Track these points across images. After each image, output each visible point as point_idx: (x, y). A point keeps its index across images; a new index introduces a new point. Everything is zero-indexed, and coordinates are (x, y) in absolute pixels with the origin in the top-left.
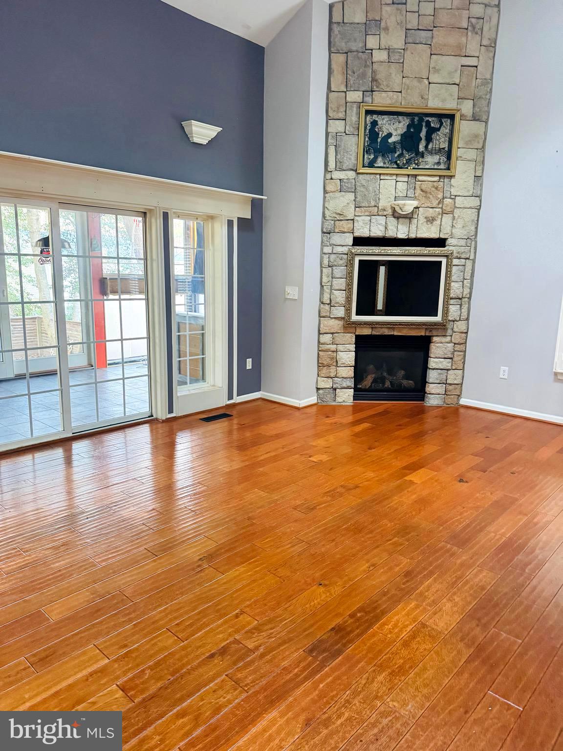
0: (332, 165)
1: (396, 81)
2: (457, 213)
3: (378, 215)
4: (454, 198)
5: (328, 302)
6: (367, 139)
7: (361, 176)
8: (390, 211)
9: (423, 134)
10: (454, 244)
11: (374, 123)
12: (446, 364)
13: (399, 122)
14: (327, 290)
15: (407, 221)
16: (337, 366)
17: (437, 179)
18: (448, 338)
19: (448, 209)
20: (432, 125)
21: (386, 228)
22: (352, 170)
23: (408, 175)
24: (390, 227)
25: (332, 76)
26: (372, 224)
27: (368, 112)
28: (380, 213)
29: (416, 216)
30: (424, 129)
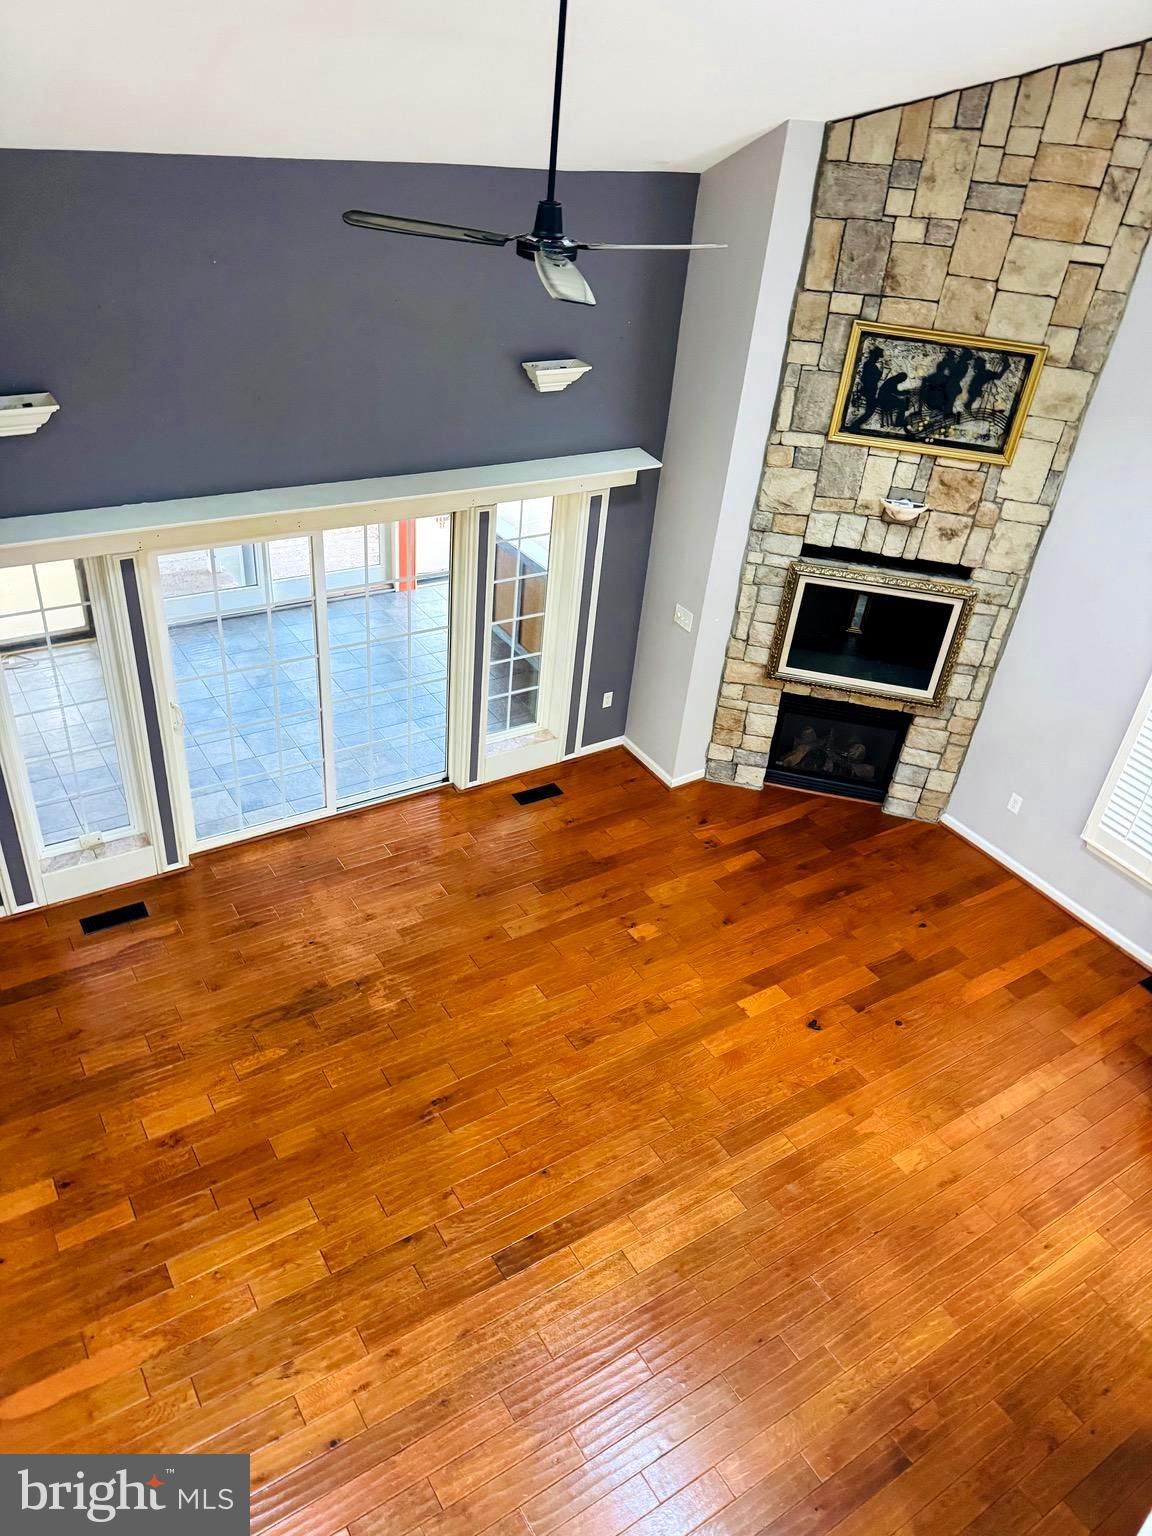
0: (784, 422)
1: (933, 279)
2: (1000, 528)
3: (854, 513)
4: (1000, 503)
5: (745, 638)
6: (857, 380)
7: (833, 447)
8: (876, 511)
9: (965, 383)
10: (981, 581)
11: (877, 353)
12: (931, 760)
13: (925, 355)
14: (744, 620)
15: (905, 530)
16: (744, 732)
17: (974, 467)
18: (942, 723)
19: (985, 520)
20: (988, 366)
21: (864, 536)
22: (819, 433)
23: (922, 455)
24: (871, 536)
25: (810, 262)
26: (839, 528)
27: (865, 336)
28: (858, 511)
29: (921, 524)
30: (971, 373)
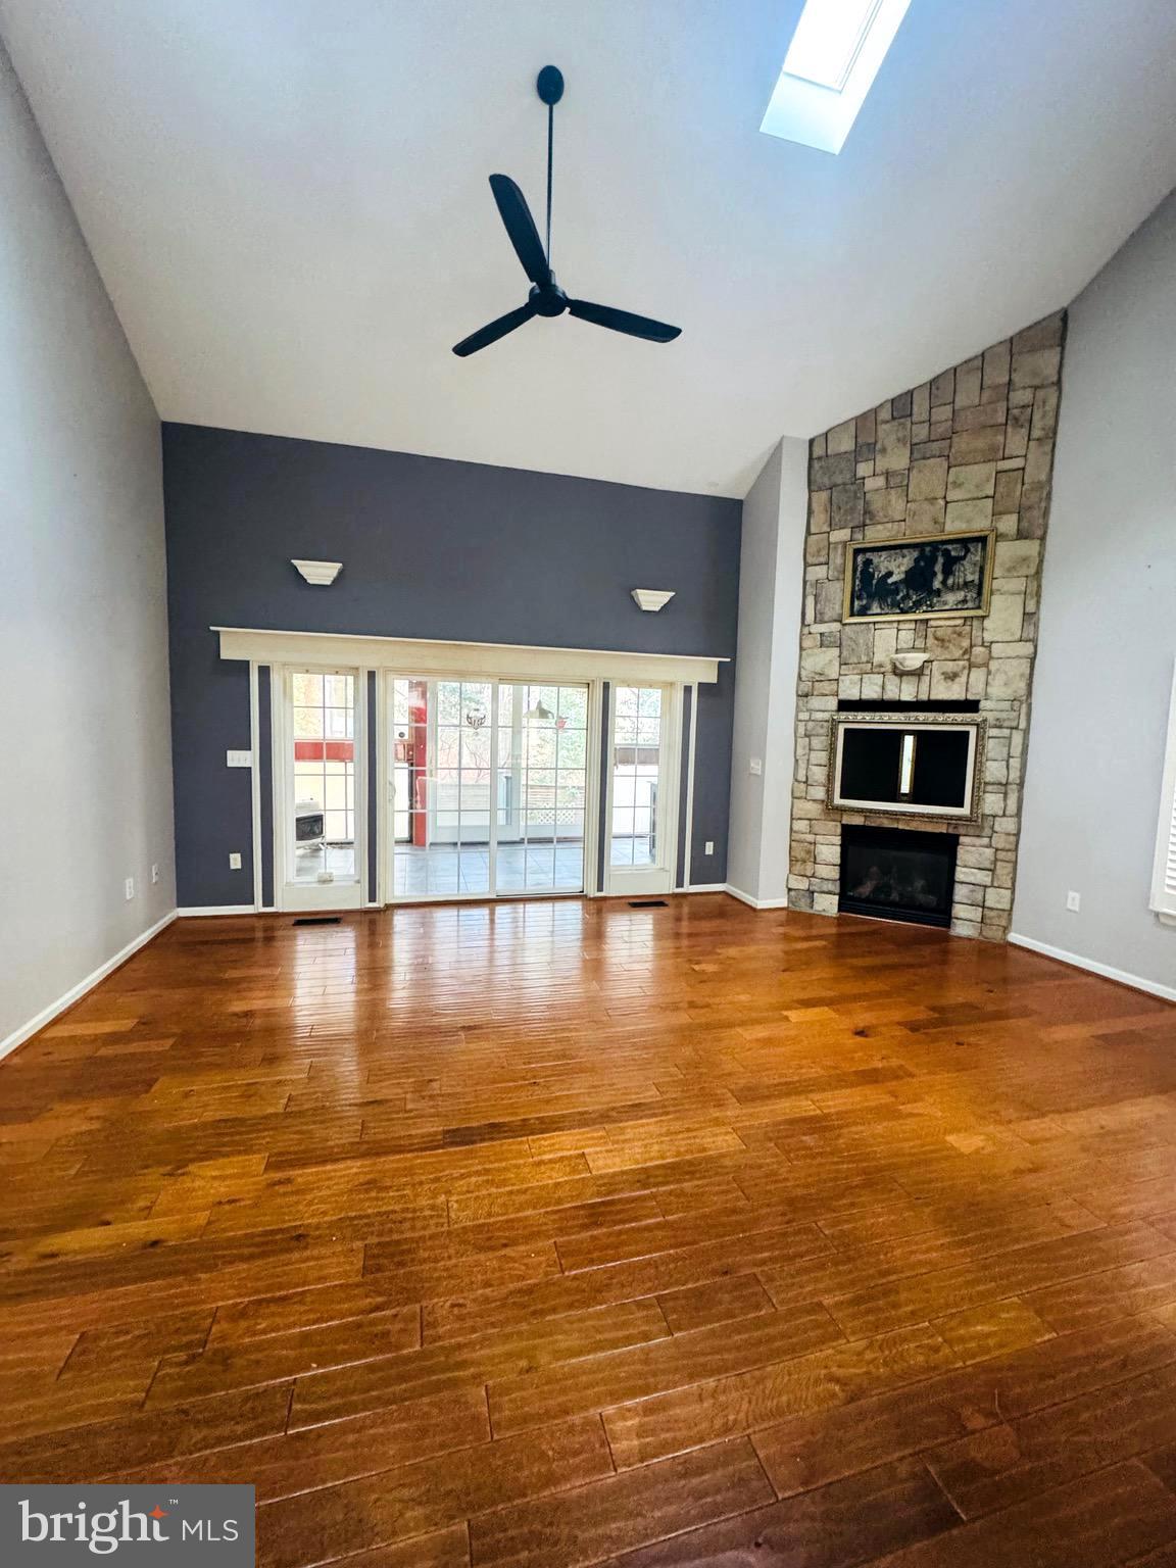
0: (810, 618)
1: (897, 506)
2: (993, 665)
3: (872, 673)
4: (988, 646)
5: (805, 780)
6: (857, 582)
7: (847, 628)
8: (889, 667)
9: (938, 568)
10: (989, 710)
11: (868, 563)
12: (984, 878)
13: (903, 557)
14: (802, 764)
15: (915, 679)
16: (815, 863)
17: (959, 622)
18: (986, 841)
19: (979, 660)
20: (953, 553)
21: (884, 688)
22: (836, 621)
23: (916, 621)
24: (889, 687)
25: (812, 516)
26: (863, 684)
27: (857, 552)
28: (875, 670)
29: (927, 672)
30: (941, 560)
